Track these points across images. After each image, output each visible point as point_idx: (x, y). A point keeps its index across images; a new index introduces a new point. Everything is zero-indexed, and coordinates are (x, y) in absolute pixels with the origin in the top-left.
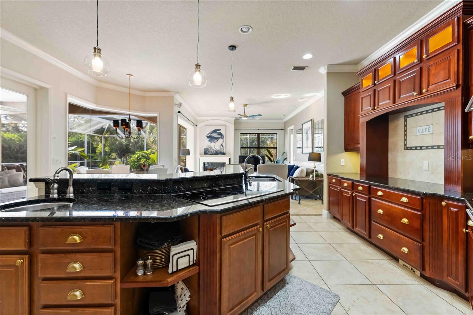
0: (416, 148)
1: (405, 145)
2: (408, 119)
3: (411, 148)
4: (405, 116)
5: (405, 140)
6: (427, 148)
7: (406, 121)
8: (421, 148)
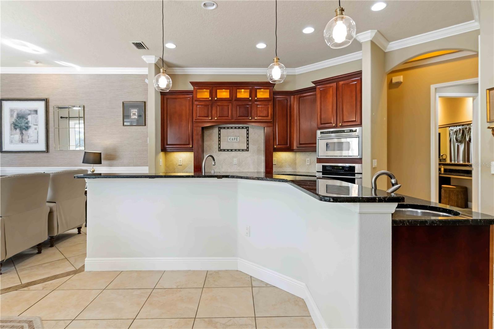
0: (228, 150)
1: (219, 148)
2: (221, 130)
3: (224, 150)
4: (219, 128)
5: (219, 144)
6: (236, 150)
7: (219, 131)
8: (232, 150)
